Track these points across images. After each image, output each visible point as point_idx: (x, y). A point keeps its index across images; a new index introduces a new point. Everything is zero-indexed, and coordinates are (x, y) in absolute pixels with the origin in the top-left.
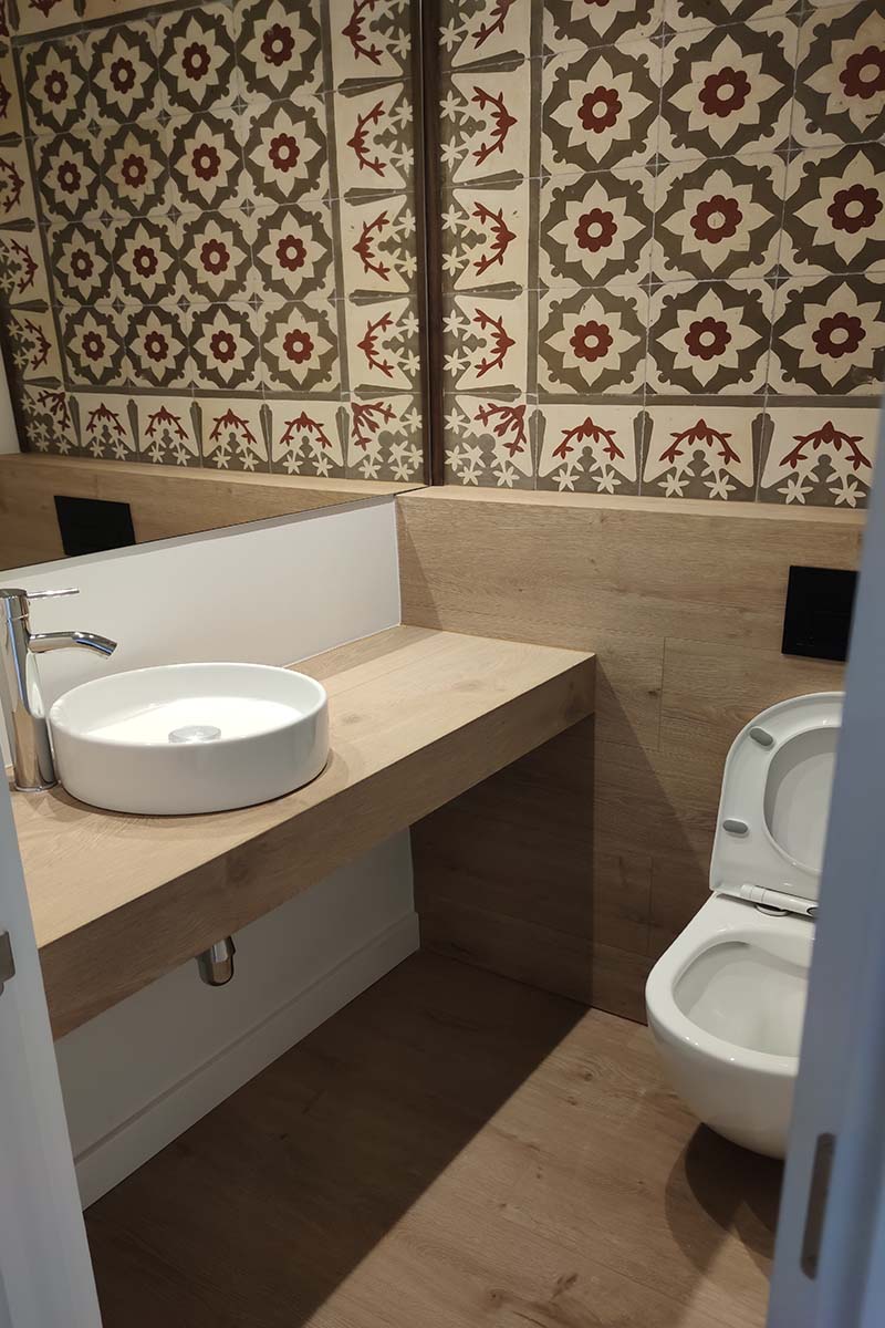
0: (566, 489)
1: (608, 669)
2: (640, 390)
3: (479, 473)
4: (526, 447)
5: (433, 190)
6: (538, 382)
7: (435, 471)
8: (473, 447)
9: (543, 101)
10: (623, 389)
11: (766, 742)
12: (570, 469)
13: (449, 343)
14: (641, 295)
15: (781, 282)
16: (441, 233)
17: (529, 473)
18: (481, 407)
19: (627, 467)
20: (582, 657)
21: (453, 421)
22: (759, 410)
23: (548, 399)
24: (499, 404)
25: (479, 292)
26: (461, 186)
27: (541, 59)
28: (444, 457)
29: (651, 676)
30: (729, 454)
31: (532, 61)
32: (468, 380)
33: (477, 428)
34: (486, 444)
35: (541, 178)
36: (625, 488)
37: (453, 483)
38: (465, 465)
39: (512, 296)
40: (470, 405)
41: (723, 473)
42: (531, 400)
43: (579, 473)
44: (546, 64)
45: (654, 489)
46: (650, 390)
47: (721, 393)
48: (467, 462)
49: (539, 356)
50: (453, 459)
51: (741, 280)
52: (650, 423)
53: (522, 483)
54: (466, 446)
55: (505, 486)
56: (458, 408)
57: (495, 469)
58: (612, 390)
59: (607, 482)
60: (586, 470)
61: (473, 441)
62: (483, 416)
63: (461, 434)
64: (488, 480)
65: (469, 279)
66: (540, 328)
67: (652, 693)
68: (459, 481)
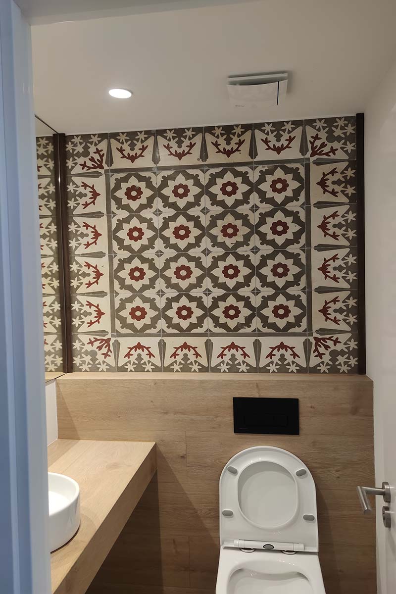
0: (131, 371)
1: (162, 449)
2: (160, 331)
3: (90, 366)
4: (112, 354)
5: (66, 257)
6: (116, 329)
7: (68, 366)
8: (87, 356)
9: (113, 229)
10: (152, 331)
11: (234, 472)
12: (132, 362)
13: (74, 314)
14: (157, 297)
15: (209, 294)
16: (69, 272)
17: (114, 365)
18: (90, 339)
19: (157, 361)
20: (150, 446)
21: (76, 345)
22: (207, 338)
23: (120, 335)
24: (98, 338)
25: (88, 294)
26: (78, 255)
27: (111, 216)
28: (72, 360)
29: (181, 449)
30: (197, 355)
31: (107, 216)
32: (84, 328)
33: (89, 348)
34: (93, 354)
35: (113, 255)
36: (156, 369)
37: (77, 371)
39: (103, 296)
40: (85, 339)
41: (196, 362)
42: (113, 336)
43: (136, 364)
44: (113, 217)
45: (169, 369)
46: (164, 331)
47: (192, 332)
48: (84, 362)
49: (116, 319)
50: (77, 361)
51: (195, 293)
52: (165, 344)
53: (110, 369)
54: (83, 355)
55: (102, 371)
56: (79, 340)
57: (97, 364)
58: (148, 331)
59: (149, 367)
60: (139, 363)
61: (87, 353)
62: (91, 343)
63: (81, 350)
64: (94, 369)
65: (83, 289)
66: (116, 309)
67: (183, 457)
68: (80, 370)
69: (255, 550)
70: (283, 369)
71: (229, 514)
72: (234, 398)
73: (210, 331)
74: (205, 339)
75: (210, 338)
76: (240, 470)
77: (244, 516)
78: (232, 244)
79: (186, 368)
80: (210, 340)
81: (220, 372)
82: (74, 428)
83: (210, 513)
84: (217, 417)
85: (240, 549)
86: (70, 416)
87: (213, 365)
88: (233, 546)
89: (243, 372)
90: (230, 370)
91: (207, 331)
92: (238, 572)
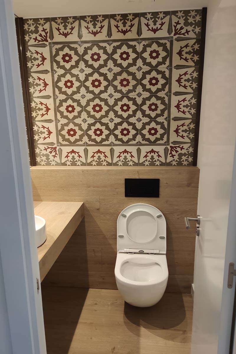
0: (69, 165)
1: (87, 205)
2: (84, 143)
3: (46, 162)
4: (58, 156)
5: (28, 98)
6: (59, 141)
7: (34, 163)
8: (43, 157)
9: (55, 81)
10: (80, 143)
11: (125, 216)
12: (69, 161)
13: (35, 132)
14: (82, 123)
15: (112, 121)
16: (31, 108)
17: (59, 162)
18: (45, 147)
19: (83, 160)
20: (80, 204)
21: (37, 151)
22: (111, 147)
23: (62, 145)
24: (50, 146)
25: (42, 121)
26: (35, 97)
27: (54, 73)
28: (36, 159)
29: (97, 205)
30: (105, 156)
31: (52, 72)
32: (41, 141)
33: (44, 152)
34: (47, 156)
35: (56, 97)
36: (83, 164)
37: (38, 165)
38: (42, 161)
39: (51, 122)
40: (42, 147)
41: (105, 160)
42: (58, 146)
43: (71, 161)
44: (55, 73)
45: (90, 164)
46: (87, 143)
47: (102, 144)
48: (42, 160)
49: (59, 136)
50: (38, 159)
51: (104, 120)
52: (87, 150)
53: (57, 164)
54: (42, 156)
55: (53, 165)
56: (38, 147)
57: (50, 161)
58: (78, 143)
59: (79, 163)
60: (73, 161)
61: (43, 155)
62: (46, 149)
63: (40, 154)
64: (48, 164)
65: (39, 118)
66: (59, 130)
67: (98, 209)
68: (40, 165)
69: (135, 253)
70: (152, 164)
71: (122, 237)
72: (125, 179)
73: (113, 143)
74: (110, 147)
75: (113, 147)
76: (128, 215)
77: (130, 238)
78: (126, 91)
79: (99, 164)
80: (113, 148)
81: (118, 166)
82: (39, 196)
83: (112, 237)
84: (116, 189)
85: (127, 253)
86: (37, 189)
87: (114, 162)
88: (124, 252)
89: (130, 165)
90: (124, 165)
91: (111, 143)
92: (126, 263)
